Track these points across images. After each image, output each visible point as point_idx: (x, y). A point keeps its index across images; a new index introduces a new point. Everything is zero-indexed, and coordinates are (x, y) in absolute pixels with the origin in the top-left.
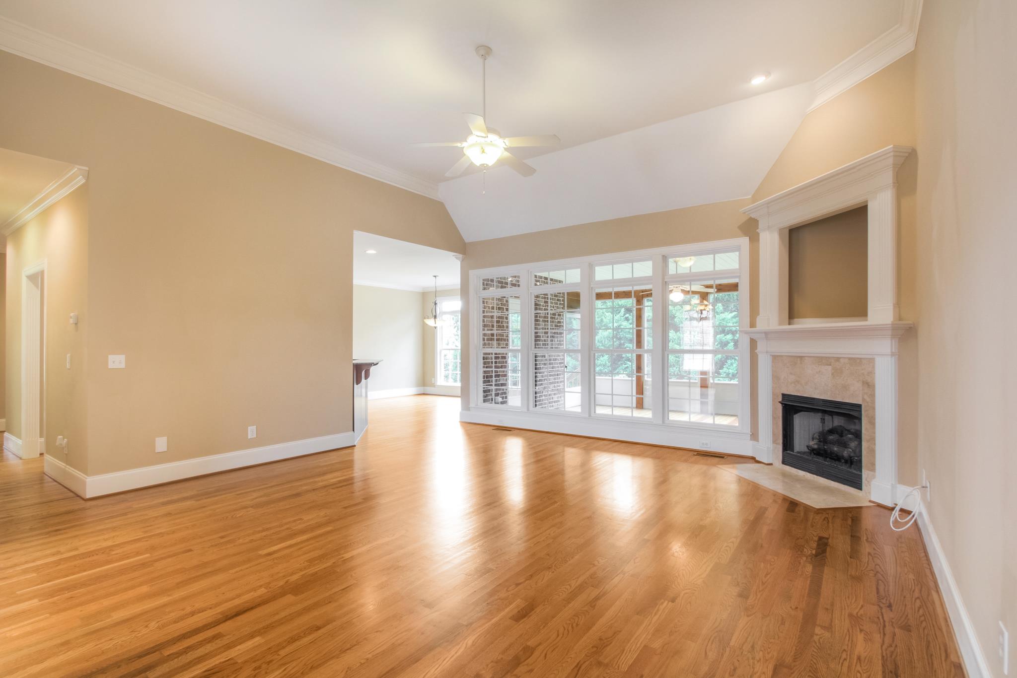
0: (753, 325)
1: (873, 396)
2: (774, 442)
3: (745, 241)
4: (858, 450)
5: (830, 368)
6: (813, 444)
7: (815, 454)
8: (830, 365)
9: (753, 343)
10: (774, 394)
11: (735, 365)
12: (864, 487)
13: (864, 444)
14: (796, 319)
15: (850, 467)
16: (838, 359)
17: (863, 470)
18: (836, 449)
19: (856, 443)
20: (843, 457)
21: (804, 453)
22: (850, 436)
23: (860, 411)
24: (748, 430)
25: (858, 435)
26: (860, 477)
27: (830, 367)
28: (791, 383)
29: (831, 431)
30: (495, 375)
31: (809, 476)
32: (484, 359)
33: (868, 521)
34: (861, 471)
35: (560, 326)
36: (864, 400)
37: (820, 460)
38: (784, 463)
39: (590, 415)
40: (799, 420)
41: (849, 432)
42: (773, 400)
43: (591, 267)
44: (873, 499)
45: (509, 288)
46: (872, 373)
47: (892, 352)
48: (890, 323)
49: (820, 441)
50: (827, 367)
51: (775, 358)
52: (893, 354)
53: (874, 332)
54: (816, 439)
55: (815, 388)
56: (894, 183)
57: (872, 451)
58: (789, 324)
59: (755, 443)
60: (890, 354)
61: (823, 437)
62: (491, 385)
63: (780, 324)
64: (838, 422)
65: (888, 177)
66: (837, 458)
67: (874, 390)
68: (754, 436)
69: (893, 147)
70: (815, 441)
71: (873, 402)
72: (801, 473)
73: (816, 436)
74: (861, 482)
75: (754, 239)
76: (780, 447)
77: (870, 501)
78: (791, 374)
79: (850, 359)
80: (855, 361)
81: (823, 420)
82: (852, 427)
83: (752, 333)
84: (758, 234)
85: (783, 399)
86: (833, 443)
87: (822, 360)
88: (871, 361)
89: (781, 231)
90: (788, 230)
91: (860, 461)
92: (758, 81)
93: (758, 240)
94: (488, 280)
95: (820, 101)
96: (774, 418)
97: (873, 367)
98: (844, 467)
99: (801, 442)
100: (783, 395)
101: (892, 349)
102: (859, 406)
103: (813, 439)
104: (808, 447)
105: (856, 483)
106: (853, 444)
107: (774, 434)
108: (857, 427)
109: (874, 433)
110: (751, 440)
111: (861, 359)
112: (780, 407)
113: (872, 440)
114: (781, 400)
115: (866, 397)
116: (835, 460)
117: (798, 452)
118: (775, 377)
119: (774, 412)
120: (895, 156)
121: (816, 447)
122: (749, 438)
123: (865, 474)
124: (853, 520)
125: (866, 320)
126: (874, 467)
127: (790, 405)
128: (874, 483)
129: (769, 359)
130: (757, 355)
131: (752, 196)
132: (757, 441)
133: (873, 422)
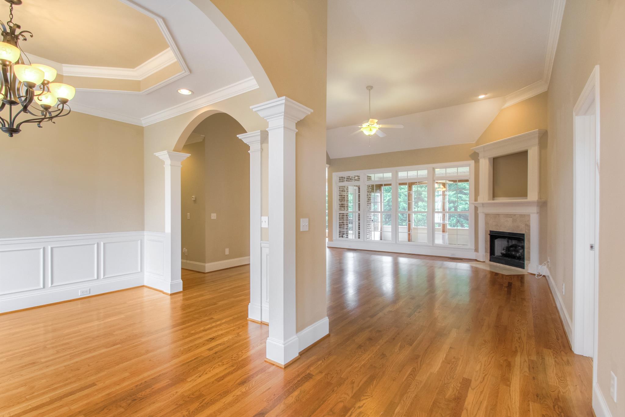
0: (476, 200)
1: (529, 230)
2: (486, 252)
3: (472, 163)
4: (522, 254)
5: (511, 219)
6: (504, 252)
7: (504, 256)
8: (511, 217)
9: (476, 209)
10: (486, 231)
11: (455, 220)
12: (525, 268)
13: (526, 250)
14: (496, 198)
15: (520, 260)
16: (515, 215)
17: (525, 261)
18: (513, 253)
19: (522, 250)
20: (516, 256)
21: (499, 256)
22: (519, 248)
23: (524, 237)
24: (473, 247)
25: (523, 247)
26: (524, 264)
28: (494, 226)
29: (512, 246)
30: (346, 224)
31: (502, 265)
32: (339, 216)
33: (526, 279)
34: (524, 261)
35: (370, 200)
36: (526, 232)
37: (507, 259)
38: (490, 261)
39: (396, 243)
40: (497, 242)
41: (519, 246)
42: (486, 233)
43: (397, 172)
44: (529, 272)
45: (353, 182)
46: (529, 221)
47: (537, 212)
48: (536, 200)
49: (506, 251)
50: (510, 218)
51: (487, 215)
52: (537, 213)
53: (529, 204)
54: (505, 250)
55: (506, 228)
56: (538, 144)
57: (529, 253)
58: (493, 200)
59: (476, 253)
60: (536, 213)
61: (508, 248)
62: (344, 229)
63: (489, 200)
64: (514, 242)
65: (536, 141)
66: (514, 257)
67: (530, 228)
68: (476, 250)
69: (538, 130)
70: (504, 251)
71: (529, 233)
72: (498, 264)
73: (505, 248)
74: (524, 265)
75: (477, 161)
76: (489, 254)
77: (528, 273)
78: (494, 222)
79: (520, 215)
80: (522, 216)
81: (508, 242)
82: (521, 245)
83: (475, 204)
84: (479, 160)
85: (490, 233)
86: (513, 251)
87: (507, 216)
88: (529, 216)
89: (489, 159)
90: (492, 158)
91: (524, 258)
92: (482, 97)
93: (479, 162)
94: (342, 177)
95: (508, 104)
96: (486, 241)
97: (530, 218)
98: (517, 261)
99: (498, 251)
100: (490, 231)
101: (537, 211)
102: (523, 235)
103: (503, 250)
104: (501, 253)
105: (522, 266)
106: (521, 251)
107: (486, 248)
108: (523, 244)
109: (530, 245)
110: (475, 252)
111: (524, 215)
112: (489, 237)
113: (529, 248)
114: (489, 233)
115: (526, 231)
116: (513, 258)
117: (497, 256)
118: (487, 223)
119: (486, 238)
120: (539, 133)
121: (505, 253)
122: (474, 251)
123: (526, 262)
124: (521, 278)
125: (527, 199)
126: (529, 259)
127: (494, 236)
128: (530, 266)
129: (483, 215)
130: (478, 214)
131: (476, 142)
132: (478, 252)
133: (529, 241)
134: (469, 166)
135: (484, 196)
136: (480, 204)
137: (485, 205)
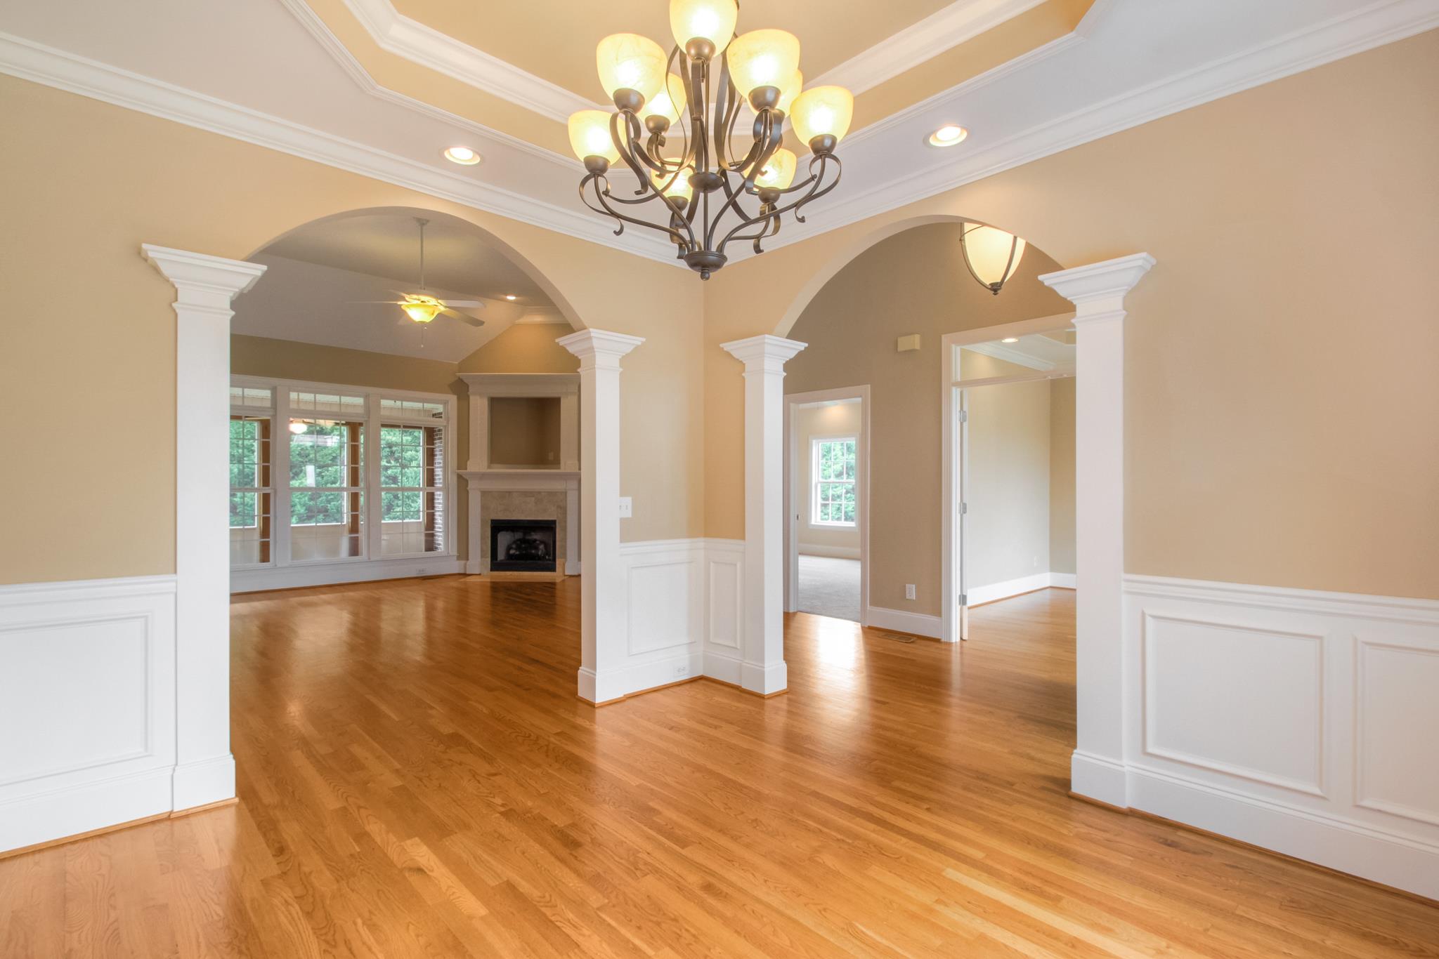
1: (565, 513)
2: (482, 556)
5: (533, 499)
6: (515, 552)
8: (533, 496)
12: (557, 570)
13: (559, 544)
14: (496, 465)
15: (546, 561)
16: (539, 493)
20: (538, 556)
21: (504, 560)
23: (555, 525)
24: (456, 553)
26: (554, 564)
28: (501, 511)
34: (555, 561)
36: (558, 518)
37: (522, 561)
40: (505, 537)
42: (483, 524)
44: (563, 575)
46: (564, 500)
48: (576, 471)
50: (531, 498)
51: (485, 494)
53: (563, 477)
55: (522, 513)
57: (565, 547)
58: (494, 469)
59: (466, 563)
60: (576, 489)
61: (519, 547)
63: (489, 468)
65: (576, 388)
66: (533, 557)
67: (566, 510)
68: (465, 557)
70: (514, 550)
71: (563, 518)
72: (506, 572)
73: (514, 547)
74: (555, 567)
75: (464, 397)
77: (562, 577)
78: (500, 505)
79: (548, 492)
80: (551, 494)
84: (468, 396)
85: (492, 523)
87: (527, 494)
88: (564, 493)
89: (488, 398)
90: (493, 399)
92: (511, 298)
93: (467, 402)
96: (482, 538)
97: (566, 496)
98: (541, 562)
99: (503, 553)
100: (492, 520)
101: (577, 486)
104: (509, 553)
105: (551, 569)
106: (541, 547)
107: (482, 551)
109: (566, 536)
110: (460, 561)
111: (556, 493)
112: (488, 529)
113: (564, 540)
114: (489, 523)
115: (559, 516)
117: (501, 561)
118: (484, 508)
119: (483, 533)
122: (458, 560)
123: (558, 561)
124: (551, 586)
125: (559, 468)
126: (564, 555)
127: (498, 527)
128: (566, 565)
129: (479, 494)
130: (468, 492)
131: (459, 363)
132: (468, 559)
133: (564, 529)
134: (445, 403)
135: (479, 461)
136: (474, 475)
137: (482, 476)
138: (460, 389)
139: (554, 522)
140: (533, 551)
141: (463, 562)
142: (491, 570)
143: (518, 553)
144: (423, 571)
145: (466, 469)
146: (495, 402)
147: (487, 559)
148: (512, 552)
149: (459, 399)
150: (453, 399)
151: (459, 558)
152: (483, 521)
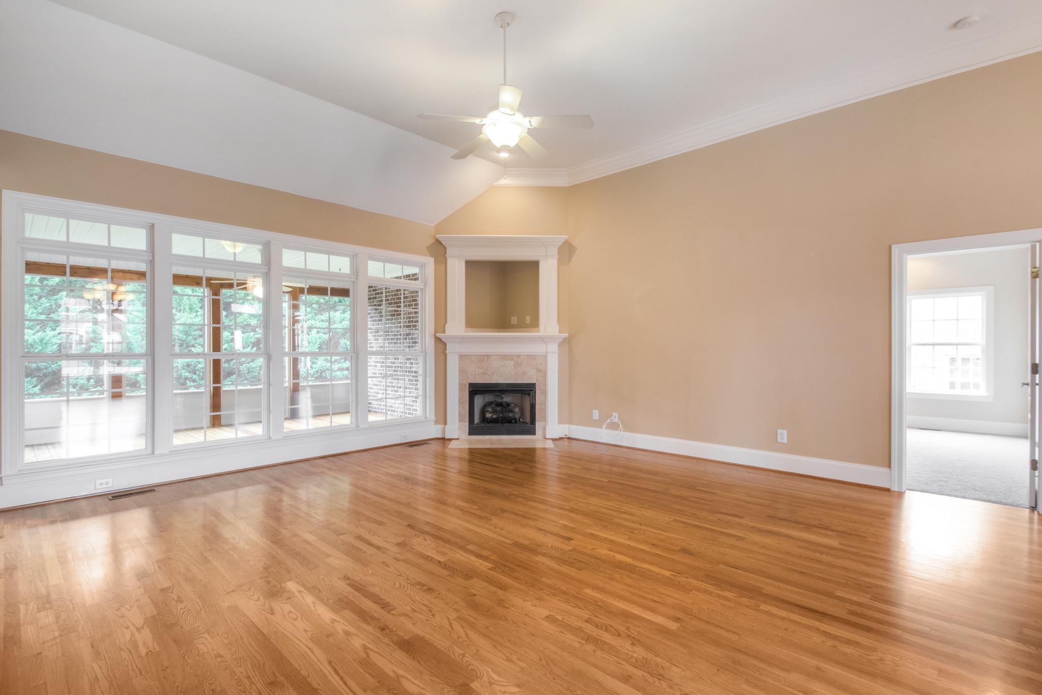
1: (545, 378)
2: (461, 420)
5: (512, 363)
8: (513, 360)
12: (537, 433)
13: (538, 407)
16: (519, 356)
23: (535, 388)
24: (432, 417)
26: (533, 428)
27: (513, 361)
28: (479, 375)
33: (538, 453)
34: (534, 424)
36: (537, 380)
42: (460, 389)
44: (545, 438)
46: (542, 364)
48: (557, 335)
50: (510, 361)
51: (462, 357)
53: (544, 340)
55: (501, 376)
56: (558, 255)
57: (544, 410)
59: (442, 426)
60: (557, 352)
63: (465, 331)
66: (510, 421)
67: (545, 374)
68: (441, 420)
71: (545, 381)
74: (535, 430)
75: (439, 261)
78: (478, 368)
79: (528, 356)
80: (531, 358)
83: (443, 337)
84: (446, 259)
85: (470, 387)
86: (505, 412)
87: (505, 357)
88: (544, 357)
89: (465, 261)
93: (445, 263)
95: (504, 182)
96: (461, 403)
97: (545, 360)
98: (518, 426)
100: (470, 385)
101: (557, 349)
105: (530, 432)
107: (460, 415)
109: (547, 398)
110: (435, 424)
111: (536, 355)
112: (466, 394)
113: (545, 403)
114: (467, 387)
115: (539, 378)
116: (509, 423)
117: (477, 424)
118: (462, 372)
119: (461, 398)
122: (433, 423)
123: (538, 425)
125: (538, 332)
126: (544, 419)
127: (475, 390)
128: (547, 428)
129: (457, 358)
130: (446, 354)
131: (436, 226)
132: (445, 423)
133: (545, 393)
134: (422, 266)
135: (456, 326)
136: (454, 339)
137: (462, 340)
138: (438, 250)
139: (533, 385)
140: (511, 415)
141: (440, 427)
142: (469, 435)
143: (495, 416)
144: (406, 436)
145: (444, 333)
146: (471, 265)
147: (466, 423)
148: (488, 415)
149: (436, 262)
150: (431, 261)
151: (436, 422)
152: (461, 385)
